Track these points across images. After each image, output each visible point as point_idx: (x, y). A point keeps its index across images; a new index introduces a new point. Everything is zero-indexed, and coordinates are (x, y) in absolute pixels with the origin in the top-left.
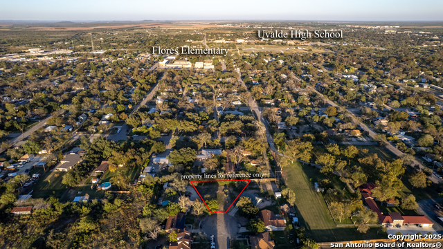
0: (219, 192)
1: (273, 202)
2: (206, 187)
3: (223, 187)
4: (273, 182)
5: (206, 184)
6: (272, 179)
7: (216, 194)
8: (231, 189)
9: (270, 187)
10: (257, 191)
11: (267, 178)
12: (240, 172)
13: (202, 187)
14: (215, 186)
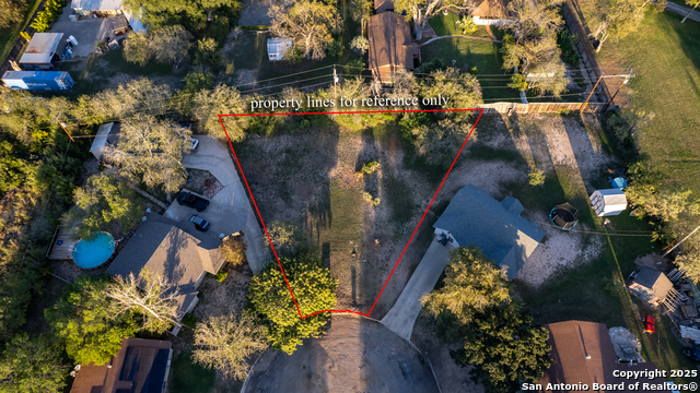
0: (342, 172)
1: (586, 242)
2: (285, 141)
3: (359, 145)
4: (571, 119)
5: (280, 130)
6: (571, 106)
7: (326, 183)
8: (395, 158)
9: (561, 147)
10: (508, 172)
11: (548, 97)
12: (439, 76)
13: (267, 144)
14: (323, 138)
